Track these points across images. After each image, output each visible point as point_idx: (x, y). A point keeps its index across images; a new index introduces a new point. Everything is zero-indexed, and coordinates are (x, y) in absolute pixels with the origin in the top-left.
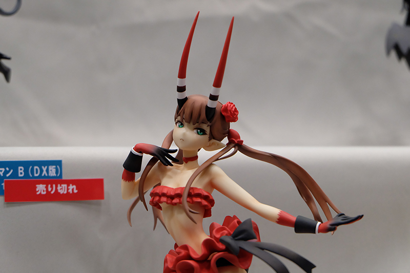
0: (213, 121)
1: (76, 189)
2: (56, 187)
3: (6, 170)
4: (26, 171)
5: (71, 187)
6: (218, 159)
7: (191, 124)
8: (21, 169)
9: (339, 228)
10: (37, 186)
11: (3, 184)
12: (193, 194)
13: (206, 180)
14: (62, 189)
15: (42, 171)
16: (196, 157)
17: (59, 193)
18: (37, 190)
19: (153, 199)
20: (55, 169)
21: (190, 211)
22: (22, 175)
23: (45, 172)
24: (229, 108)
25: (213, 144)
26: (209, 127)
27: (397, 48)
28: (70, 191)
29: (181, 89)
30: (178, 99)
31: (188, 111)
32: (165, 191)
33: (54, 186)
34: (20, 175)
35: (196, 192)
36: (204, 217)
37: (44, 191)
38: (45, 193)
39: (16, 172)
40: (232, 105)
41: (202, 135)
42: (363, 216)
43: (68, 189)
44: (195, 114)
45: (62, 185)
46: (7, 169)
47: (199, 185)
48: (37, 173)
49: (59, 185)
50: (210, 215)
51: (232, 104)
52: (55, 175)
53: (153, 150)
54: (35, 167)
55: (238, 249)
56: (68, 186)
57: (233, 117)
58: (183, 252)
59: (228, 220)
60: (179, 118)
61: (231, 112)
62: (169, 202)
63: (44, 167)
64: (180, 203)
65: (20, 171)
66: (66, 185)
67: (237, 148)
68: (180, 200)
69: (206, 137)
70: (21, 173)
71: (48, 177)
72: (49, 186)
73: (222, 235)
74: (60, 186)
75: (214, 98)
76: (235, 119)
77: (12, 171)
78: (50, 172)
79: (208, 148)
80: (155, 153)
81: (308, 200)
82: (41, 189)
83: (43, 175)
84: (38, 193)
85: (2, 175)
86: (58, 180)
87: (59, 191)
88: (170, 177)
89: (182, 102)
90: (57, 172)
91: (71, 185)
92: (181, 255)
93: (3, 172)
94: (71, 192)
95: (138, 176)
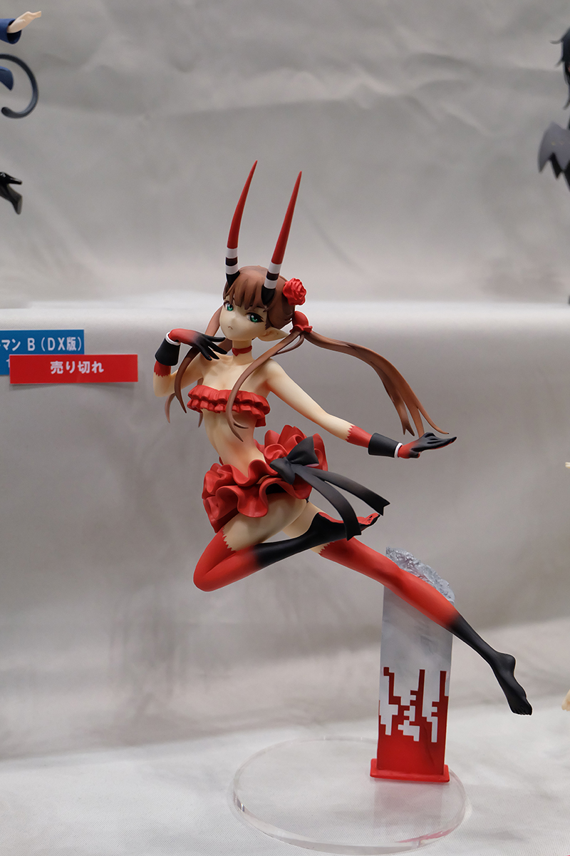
0: (272, 305)
1: (102, 368)
2: (77, 364)
3: (11, 342)
4: (37, 344)
5: (95, 365)
6: (276, 354)
7: (243, 307)
8: (31, 342)
9: (422, 454)
10: (52, 363)
11: (8, 361)
12: (240, 400)
13: (260, 381)
14: (84, 368)
15: (58, 344)
16: (250, 348)
17: (81, 372)
18: (52, 368)
19: (192, 402)
20: (74, 342)
21: (235, 425)
22: (33, 349)
23: (61, 345)
24: (293, 288)
25: (271, 332)
26: (266, 313)
27: (553, 159)
28: (94, 370)
29: (231, 262)
30: (227, 275)
31: (238, 291)
32: (206, 395)
33: (73, 363)
34: (30, 349)
35: (246, 398)
36: (257, 426)
37: (60, 370)
38: (62, 372)
39: (24, 345)
40: (298, 283)
41: (257, 322)
42: (455, 438)
43: (91, 368)
44: (248, 296)
45: (84, 362)
46: (14, 341)
47: (249, 388)
48: (51, 347)
49: (80, 362)
50: (265, 425)
51: (299, 280)
52: (75, 349)
53: (193, 339)
54: (49, 339)
55: (294, 476)
56: (92, 363)
57: (298, 299)
58: (226, 475)
59: (288, 430)
60: (228, 298)
61: (295, 293)
62: (211, 408)
63: (61, 339)
64: (224, 411)
65: (29, 344)
66: (89, 363)
67: (303, 336)
68: (224, 407)
69: (263, 325)
70: (31, 347)
71: (66, 351)
72: (68, 363)
73: (275, 455)
74: (82, 363)
75: (272, 277)
76: (301, 302)
77: (19, 343)
78: (68, 345)
79: (264, 337)
80: (195, 342)
81: (397, 401)
82: (56, 366)
83: (59, 349)
84: (53, 373)
85: (7, 349)
86: (79, 356)
87: (80, 370)
88: (215, 374)
89: (232, 278)
90: (77, 346)
91: (95, 362)
92: (222, 478)
93: (8, 345)
94: (95, 372)
95: (174, 370)
